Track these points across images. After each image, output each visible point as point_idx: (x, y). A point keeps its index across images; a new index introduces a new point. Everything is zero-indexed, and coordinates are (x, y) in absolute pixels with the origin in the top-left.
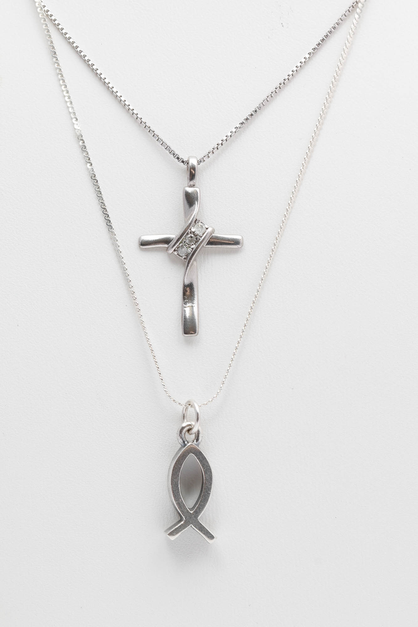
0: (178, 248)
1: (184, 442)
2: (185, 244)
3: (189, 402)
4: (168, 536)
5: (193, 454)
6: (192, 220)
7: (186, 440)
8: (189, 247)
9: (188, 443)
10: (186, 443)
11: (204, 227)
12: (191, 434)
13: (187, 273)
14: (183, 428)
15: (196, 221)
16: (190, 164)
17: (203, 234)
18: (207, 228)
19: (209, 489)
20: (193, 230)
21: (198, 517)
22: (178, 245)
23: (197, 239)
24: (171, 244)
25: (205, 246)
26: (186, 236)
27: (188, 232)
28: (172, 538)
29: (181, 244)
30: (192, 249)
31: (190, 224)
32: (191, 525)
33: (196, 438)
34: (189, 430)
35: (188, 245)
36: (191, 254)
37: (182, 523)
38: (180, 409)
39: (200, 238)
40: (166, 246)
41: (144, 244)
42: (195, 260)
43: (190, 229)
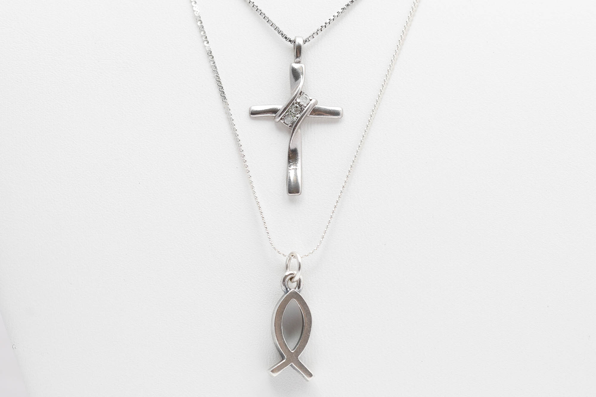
0: (284, 117)
1: (287, 289)
2: (291, 113)
3: (292, 253)
4: (271, 372)
5: (295, 299)
6: (297, 92)
7: (289, 287)
8: (295, 116)
9: (290, 289)
10: (288, 290)
11: (308, 98)
12: (294, 282)
13: (292, 139)
14: (286, 276)
15: (301, 93)
16: (297, 43)
17: (307, 105)
18: (311, 99)
19: (309, 331)
20: (298, 100)
21: (298, 356)
22: (284, 114)
23: (301, 109)
24: (278, 113)
25: (308, 116)
26: (291, 106)
27: (293, 103)
28: (275, 375)
29: (287, 114)
30: (297, 117)
31: (296, 95)
32: (292, 363)
33: (298, 286)
34: (291, 279)
35: (294, 114)
36: (296, 122)
37: (284, 361)
38: (284, 260)
39: (305, 108)
40: (274, 115)
41: (253, 113)
42: (300, 128)
43: (296, 100)
